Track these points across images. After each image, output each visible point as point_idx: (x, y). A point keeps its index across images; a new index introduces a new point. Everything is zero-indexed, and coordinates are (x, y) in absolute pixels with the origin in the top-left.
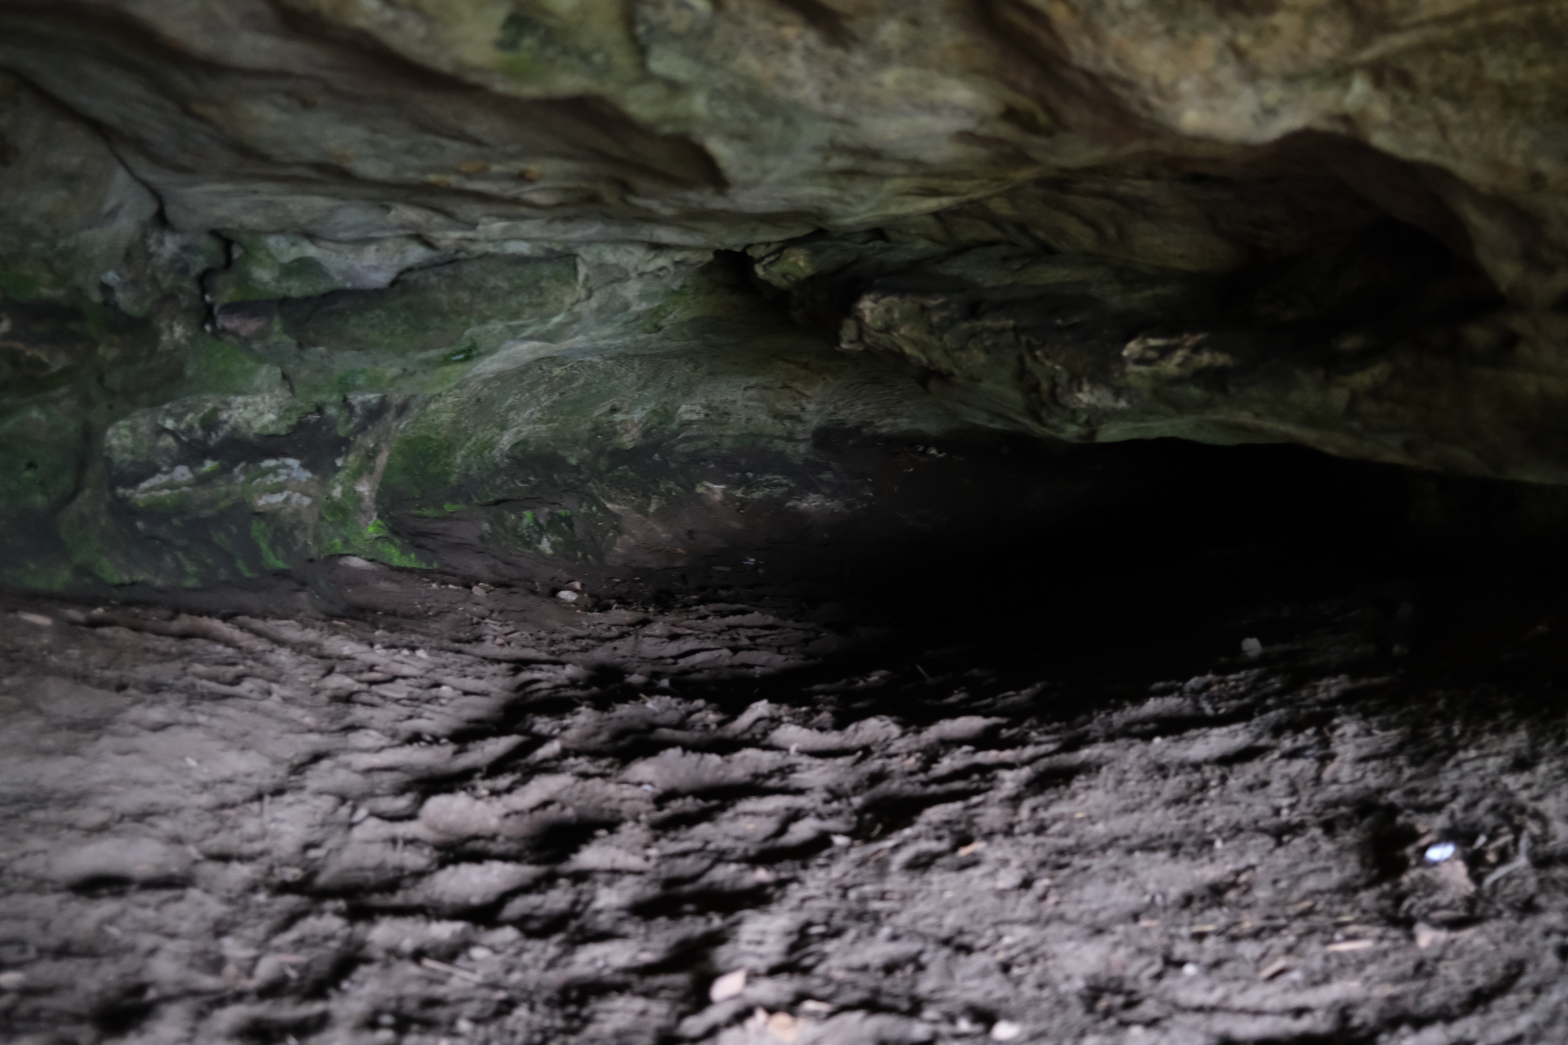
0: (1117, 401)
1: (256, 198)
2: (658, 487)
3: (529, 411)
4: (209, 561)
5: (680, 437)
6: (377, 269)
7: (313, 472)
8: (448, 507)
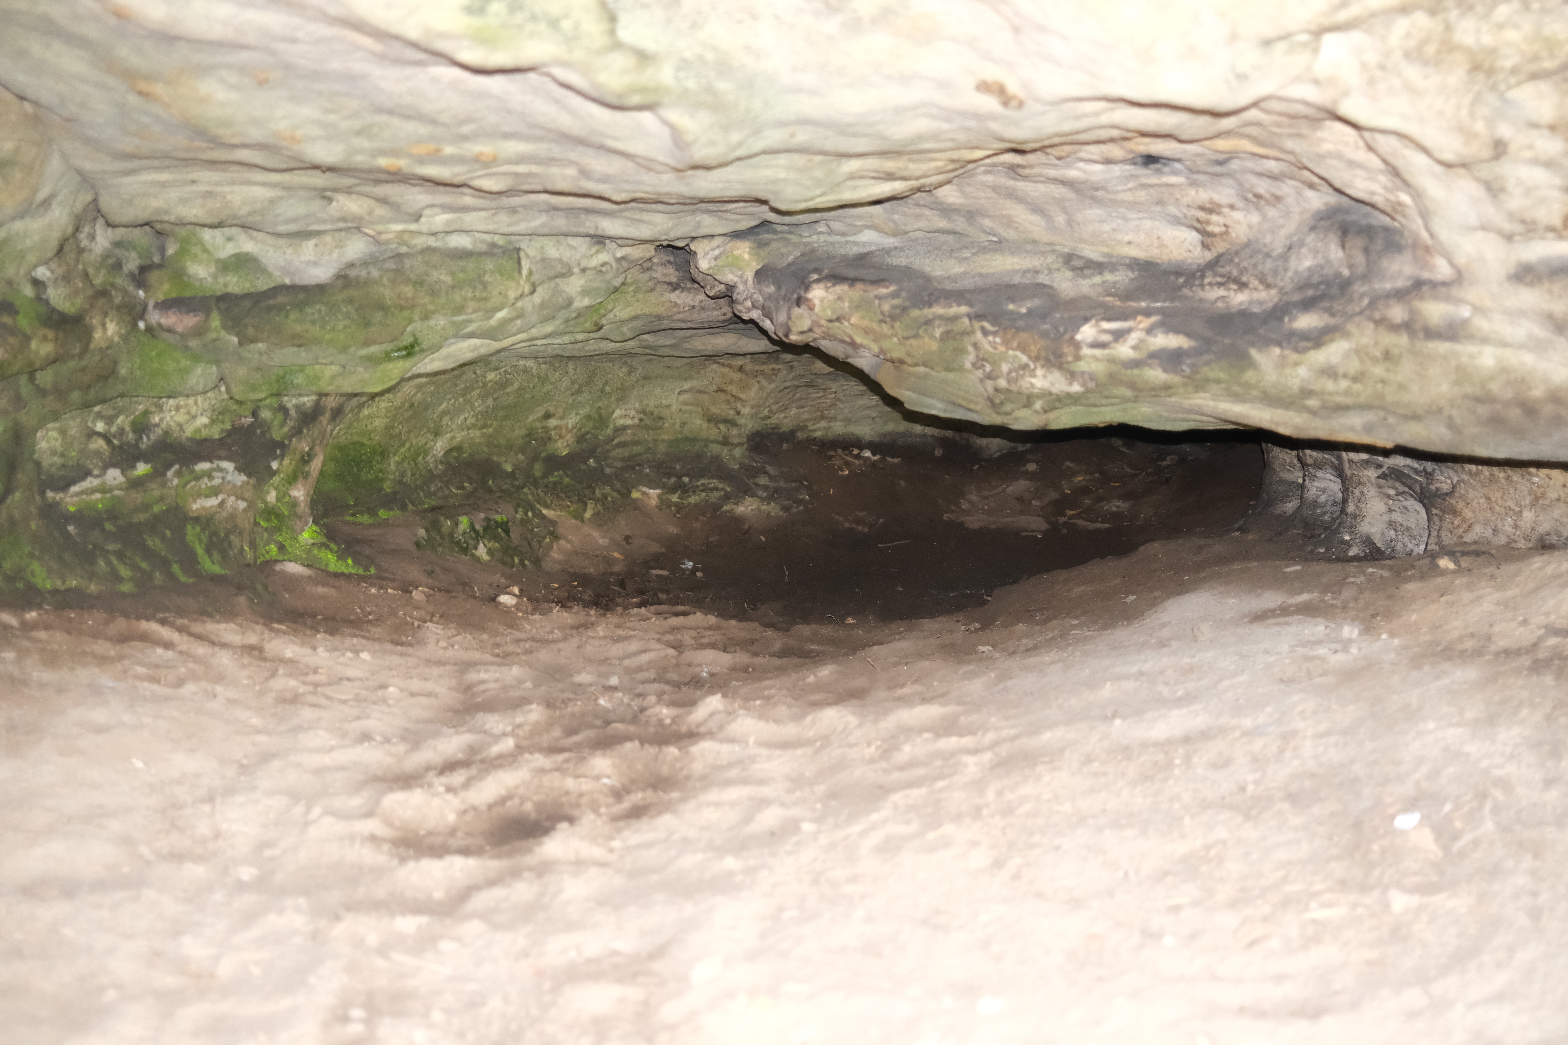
0: (1071, 384)
1: (194, 188)
2: (594, 493)
3: (462, 417)
4: (144, 565)
5: (614, 442)
6: (315, 264)
7: (249, 475)
8: (383, 514)
